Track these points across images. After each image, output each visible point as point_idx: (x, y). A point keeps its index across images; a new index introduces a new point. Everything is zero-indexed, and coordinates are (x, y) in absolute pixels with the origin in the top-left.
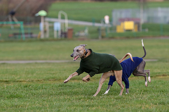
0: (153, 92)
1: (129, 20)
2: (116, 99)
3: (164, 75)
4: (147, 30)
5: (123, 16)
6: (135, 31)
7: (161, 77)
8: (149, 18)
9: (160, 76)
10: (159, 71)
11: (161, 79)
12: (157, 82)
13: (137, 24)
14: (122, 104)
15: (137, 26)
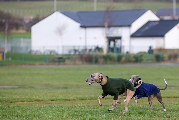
0: (11, 116)
3: (22, 101)
4: (10, 59)
11: (19, 104)
12: (15, 107)
15: (1, 54)
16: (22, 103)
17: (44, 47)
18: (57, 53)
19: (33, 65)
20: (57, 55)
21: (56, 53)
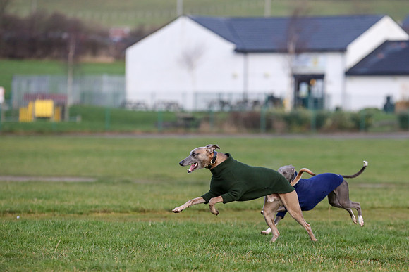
0: (81, 244)
1: (44, 97)
2: (7, 256)
3: (105, 211)
4: (79, 119)
5: (33, 89)
6: (56, 119)
7: (100, 214)
8: (83, 95)
9: (98, 212)
10: (96, 202)
11: (99, 217)
12: (90, 225)
13: (60, 106)
14: (16, 266)
15: (60, 109)
16: (105, 215)
17: (153, 95)
18: (182, 109)
19: (129, 132)
20: (183, 111)
21: (179, 108)
